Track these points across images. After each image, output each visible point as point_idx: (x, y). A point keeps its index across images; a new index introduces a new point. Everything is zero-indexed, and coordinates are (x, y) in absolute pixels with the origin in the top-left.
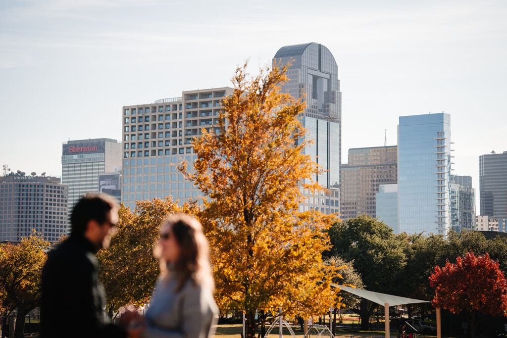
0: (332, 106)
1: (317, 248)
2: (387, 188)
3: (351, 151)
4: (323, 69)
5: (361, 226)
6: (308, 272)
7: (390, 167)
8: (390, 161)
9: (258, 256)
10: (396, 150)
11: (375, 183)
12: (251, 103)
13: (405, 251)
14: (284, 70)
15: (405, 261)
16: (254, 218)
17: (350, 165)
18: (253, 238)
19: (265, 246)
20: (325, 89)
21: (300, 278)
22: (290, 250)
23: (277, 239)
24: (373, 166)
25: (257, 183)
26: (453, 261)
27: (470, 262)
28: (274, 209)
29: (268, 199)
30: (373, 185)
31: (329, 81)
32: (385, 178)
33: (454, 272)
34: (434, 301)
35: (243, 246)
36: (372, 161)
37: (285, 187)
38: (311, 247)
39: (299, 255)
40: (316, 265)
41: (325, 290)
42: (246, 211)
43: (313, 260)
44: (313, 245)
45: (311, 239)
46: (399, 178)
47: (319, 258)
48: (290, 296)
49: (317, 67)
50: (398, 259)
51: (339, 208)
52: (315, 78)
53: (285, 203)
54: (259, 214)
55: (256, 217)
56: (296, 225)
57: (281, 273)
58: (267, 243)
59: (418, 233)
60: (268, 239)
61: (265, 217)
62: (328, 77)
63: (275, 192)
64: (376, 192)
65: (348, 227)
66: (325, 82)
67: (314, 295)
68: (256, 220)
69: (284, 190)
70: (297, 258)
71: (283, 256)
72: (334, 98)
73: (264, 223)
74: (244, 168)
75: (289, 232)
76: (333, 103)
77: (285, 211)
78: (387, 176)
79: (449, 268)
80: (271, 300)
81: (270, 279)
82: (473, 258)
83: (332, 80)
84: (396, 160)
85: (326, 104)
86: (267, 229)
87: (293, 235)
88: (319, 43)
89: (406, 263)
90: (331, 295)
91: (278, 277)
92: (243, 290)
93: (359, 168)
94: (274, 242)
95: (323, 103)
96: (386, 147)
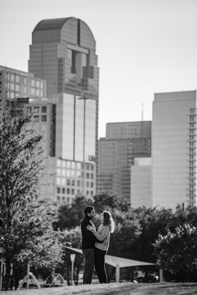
0: (90, 81)
1: (50, 220)
2: (142, 162)
3: (108, 125)
4: (81, 44)
5: (105, 201)
6: (43, 235)
7: (146, 141)
8: (145, 136)
9: (14, 226)
10: (151, 124)
11: (130, 156)
12: (12, 134)
13: (141, 222)
14: (32, 115)
15: (140, 230)
16: (12, 203)
17: (107, 138)
18: (11, 215)
19: (18, 220)
20: (84, 64)
21: (38, 238)
22: (33, 222)
23: (26, 215)
24: (129, 139)
25: (15, 182)
26: (173, 231)
27: (186, 232)
28: (25, 197)
29: (21, 192)
30: (129, 158)
31: (88, 56)
32: (141, 151)
33: (173, 240)
34: (157, 263)
35: (5, 220)
36: (128, 135)
37: (32, 184)
38: (46, 220)
39: (38, 224)
40: (49, 230)
41: (54, 246)
42: (7, 199)
43: (46, 228)
44: (47, 219)
45: (46, 215)
46: (154, 152)
47: (51, 227)
48: (33, 250)
49: (76, 42)
50: (134, 229)
51: (94, 181)
52: (74, 53)
53: (31, 194)
54: (16, 200)
55: (14, 202)
56: (38, 207)
57: (27, 236)
58: (20, 218)
59: (153, 207)
60: (20, 215)
61: (19, 202)
62: (87, 51)
63: (25, 188)
64: (130, 165)
65: (94, 201)
66: (84, 57)
67: (47, 249)
68: (13, 204)
69: (31, 186)
70: (37, 226)
71: (29, 226)
72: (92, 73)
73: (18, 206)
74: (7, 173)
75: (33, 211)
76: (92, 77)
77: (31, 199)
78: (142, 150)
79: (169, 237)
80: (21, 253)
81: (21, 239)
82: (188, 229)
83: (91, 55)
84: (150, 135)
85: (85, 79)
86: (20, 209)
87: (35, 213)
88: (78, 18)
89: (141, 233)
90: (57, 249)
91: (26, 238)
92: (4, 246)
93: (115, 142)
94: (24, 217)
95: (81, 77)
96: (142, 122)
